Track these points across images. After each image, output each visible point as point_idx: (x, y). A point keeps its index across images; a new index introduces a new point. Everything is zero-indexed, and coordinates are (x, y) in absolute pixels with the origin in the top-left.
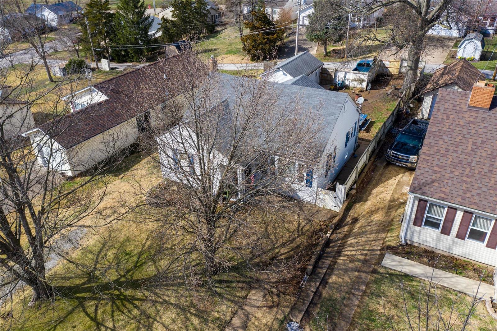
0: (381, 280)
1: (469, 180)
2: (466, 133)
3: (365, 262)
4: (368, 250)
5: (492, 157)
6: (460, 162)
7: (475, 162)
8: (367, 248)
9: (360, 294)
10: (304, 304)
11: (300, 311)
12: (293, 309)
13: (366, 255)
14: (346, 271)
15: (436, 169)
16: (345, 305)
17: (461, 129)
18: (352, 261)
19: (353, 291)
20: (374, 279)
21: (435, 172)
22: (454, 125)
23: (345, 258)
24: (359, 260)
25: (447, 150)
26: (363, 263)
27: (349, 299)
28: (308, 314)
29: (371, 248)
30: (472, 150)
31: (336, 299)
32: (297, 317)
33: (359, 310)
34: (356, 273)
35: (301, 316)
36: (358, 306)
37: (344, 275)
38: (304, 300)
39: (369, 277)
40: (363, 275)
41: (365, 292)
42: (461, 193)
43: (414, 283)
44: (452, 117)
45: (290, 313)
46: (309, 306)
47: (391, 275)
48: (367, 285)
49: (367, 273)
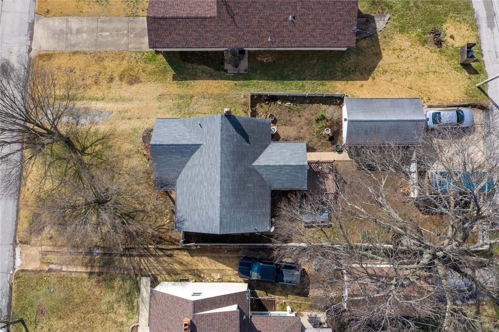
0: (133, 279)
1: (159, 317)
2: (175, 316)
3: (141, 270)
4: (149, 269)
5: (168, 329)
6: (164, 313)
7: (166, 320)
8: (150, 268)
9: (122, 272)
10: (108, 251)
11: (104, 251)
12: (104, 247)
13: (145, 269)
14: (131, 263)
15: (161, 302)
16: (114, 268)
17: (177, 313)
18: (138, 264)
19: (122, 269)
20: (132, 276)
21: (159, 301)
22: (178, 310)
23: (138, 260)
24: (140, 266)
25: (168, 307)
26: (139, 269)
27: (118, 269)
28: (105, 254)
29: (151, 270)
30: (170, 319)
31: (115, 264)
32: (101, 251)
33: (114, 274)
34: (132, 268)
35: (102, 252)
36: (116, 273)
37: (128, 263)
38: (109, 250)
39: (132, 274)
40: (133, 271)
41: (124, 274)
42: (154, 314)
43: (136, 294)
44: (181, 308)
45: (102, 247)
46: (108, 253)
47: (137, 283)
48: (128, 274)
49: (134, 272)
